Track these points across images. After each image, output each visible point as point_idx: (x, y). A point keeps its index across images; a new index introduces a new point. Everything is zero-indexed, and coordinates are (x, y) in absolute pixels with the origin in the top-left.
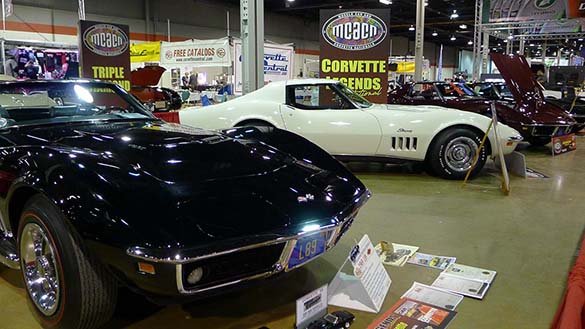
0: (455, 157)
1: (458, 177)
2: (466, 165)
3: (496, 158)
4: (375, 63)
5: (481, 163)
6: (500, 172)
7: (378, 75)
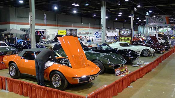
0: (145, 53)
1: (146, 56)
2: (147, 54)
3: (151, 54)
4: (129, 38)
5: (149, 54)
6: (152, 56)
7: (130, 40)
